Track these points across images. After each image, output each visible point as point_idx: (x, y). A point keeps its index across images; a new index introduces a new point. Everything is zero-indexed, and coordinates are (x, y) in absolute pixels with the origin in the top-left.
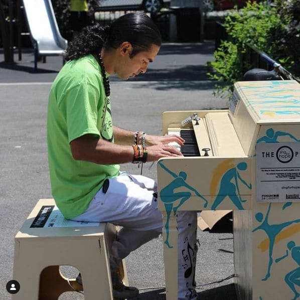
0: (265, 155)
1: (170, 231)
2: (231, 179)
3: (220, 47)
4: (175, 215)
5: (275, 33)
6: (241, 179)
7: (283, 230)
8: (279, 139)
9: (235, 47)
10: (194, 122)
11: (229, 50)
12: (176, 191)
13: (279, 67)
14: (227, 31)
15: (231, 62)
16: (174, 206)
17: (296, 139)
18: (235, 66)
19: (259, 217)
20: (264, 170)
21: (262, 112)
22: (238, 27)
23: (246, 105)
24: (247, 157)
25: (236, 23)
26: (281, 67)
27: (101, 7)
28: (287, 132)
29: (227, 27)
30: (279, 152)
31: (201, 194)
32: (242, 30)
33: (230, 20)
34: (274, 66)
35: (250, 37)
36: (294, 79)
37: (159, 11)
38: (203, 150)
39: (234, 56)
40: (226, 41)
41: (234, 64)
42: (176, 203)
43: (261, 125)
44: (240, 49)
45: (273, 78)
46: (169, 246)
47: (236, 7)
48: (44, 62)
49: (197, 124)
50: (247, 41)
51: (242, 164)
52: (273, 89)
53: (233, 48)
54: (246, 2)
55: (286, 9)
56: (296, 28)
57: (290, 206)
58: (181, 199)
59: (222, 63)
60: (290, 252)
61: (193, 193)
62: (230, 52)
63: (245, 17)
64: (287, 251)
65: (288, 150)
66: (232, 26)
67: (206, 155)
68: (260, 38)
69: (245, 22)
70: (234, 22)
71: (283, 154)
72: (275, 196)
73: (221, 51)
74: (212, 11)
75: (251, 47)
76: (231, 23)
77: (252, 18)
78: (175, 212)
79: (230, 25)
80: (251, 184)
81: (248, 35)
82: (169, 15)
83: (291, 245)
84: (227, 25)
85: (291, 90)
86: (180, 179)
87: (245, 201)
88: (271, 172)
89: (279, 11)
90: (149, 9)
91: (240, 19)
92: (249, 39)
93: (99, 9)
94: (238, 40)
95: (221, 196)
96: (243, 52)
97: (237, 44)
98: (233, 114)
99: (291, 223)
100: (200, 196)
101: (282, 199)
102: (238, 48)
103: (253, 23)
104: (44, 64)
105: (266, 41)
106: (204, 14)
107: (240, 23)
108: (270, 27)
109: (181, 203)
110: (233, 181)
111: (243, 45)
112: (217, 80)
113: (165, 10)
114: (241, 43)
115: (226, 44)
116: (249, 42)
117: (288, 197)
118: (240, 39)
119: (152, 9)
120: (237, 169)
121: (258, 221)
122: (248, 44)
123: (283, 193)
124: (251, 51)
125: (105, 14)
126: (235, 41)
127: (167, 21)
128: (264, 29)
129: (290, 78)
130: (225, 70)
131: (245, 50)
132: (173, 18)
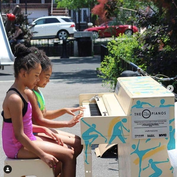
0: (136, 114)
1: (87, 155)
2: (119, 127)
3: (105, 60)
4: (90, 146)
5: (136, 51)
6: (124, 127)
7: (146, 153)
8: (143, 106)
9: (113, 59)
10: (96, 99)
11: (110, 61)
12: (90, 134)
13: (140, 69)
14: (109, 50)
15: (111, 67)
16: (90, 142)
17: (152, 106)
18: (113, 70)
19: (134, 146)
20: (136, 122)
21: (134, 92)
22: (115, 48)
23: (125, 89)
24: (127, 116)
25: (113, 46)
26: (141, 69)
27: (34, 37)
28: (147, 102)
29: (109, 48)
30: (143, 113)
31: (103, 135)
32: (117, 49)
33: (110, 44)
34: (138, 69)
35: (121, 53)
36: (148, 76)
37: (67, 39)
38: (103, 113)
39: (113, 64)
40: (108, 56)
41: (113, 68)
42: (90, 141)
43: (133, 99)
44: (116, 60)
45: (137, 75)
46: (87, 163)
47: (113, 36)
48: (3, 69)
49: (98, 100)
50: (120, 55)
51: (124, 120)
52: (138, 81)
53: (112, 60)
54: (119, 34)
55: (142, 38)
56: (147, 48)
57: (150, 141)
58: (93, 138)
59: (106, 68)
60: (150, 165)
61: (99, 135)
62: (110, 62)
63: (118, 42)
64: (149, 164)
65: (148, 112)
66: (111, 47)
67: (105, 115)
68: (127, 54)
69: (119, 45)
70: (113, 45)
71: (145, 114)
72: (141, 135)
73: (105, 62)
74: (97, 39)
75: (123, 59)
76: (111, 46)
77: (123, 43)
78: (90, 145)
79: (110, 47)
80: (129, 130)
81: (121, 52)
82: (73, 42)
83: (151, 161)
84: (109, 47)
85: (148, 81)
86: (93, 128)
87: (126, 138)
88: (139, 123)
89: (138, 39)
90: (61, 38)
91: (116, 44)
92: (121, 55)
93: (33, 38)
94: (115, 55)
95: (114, 136)
96: (118, 62)
97: (114, 58)
98: (117, 94)
99: (150, 149)
100: (103, 136)
101: (146, 137)
102: (115, 60)
103: (123, 46)
104: (3, 71)
105: (131, 56)
106: (93, 40)
107: (116, 45)
108: (133, 47)
109: (93, 140)
110: (120, 128)
111: (118, 58)
112: (103, 78)
113: (71, 38)
114: (117, 57)
115: (107, 57)
116: (121, 56)
117: (148, 136)
118: (116, 55)
119: (63, 38)
120: (122, 122)
121: (133, 148)
122: (121, 57)
123: (146, 134)
124: (123, 61)
125: (36, 41)
126: (113, 56)
127: (72, 45)
128: (129, 49)
129: (146, 75)
130: (108, 72)
131: (119, 60)
132: (76, 43)
